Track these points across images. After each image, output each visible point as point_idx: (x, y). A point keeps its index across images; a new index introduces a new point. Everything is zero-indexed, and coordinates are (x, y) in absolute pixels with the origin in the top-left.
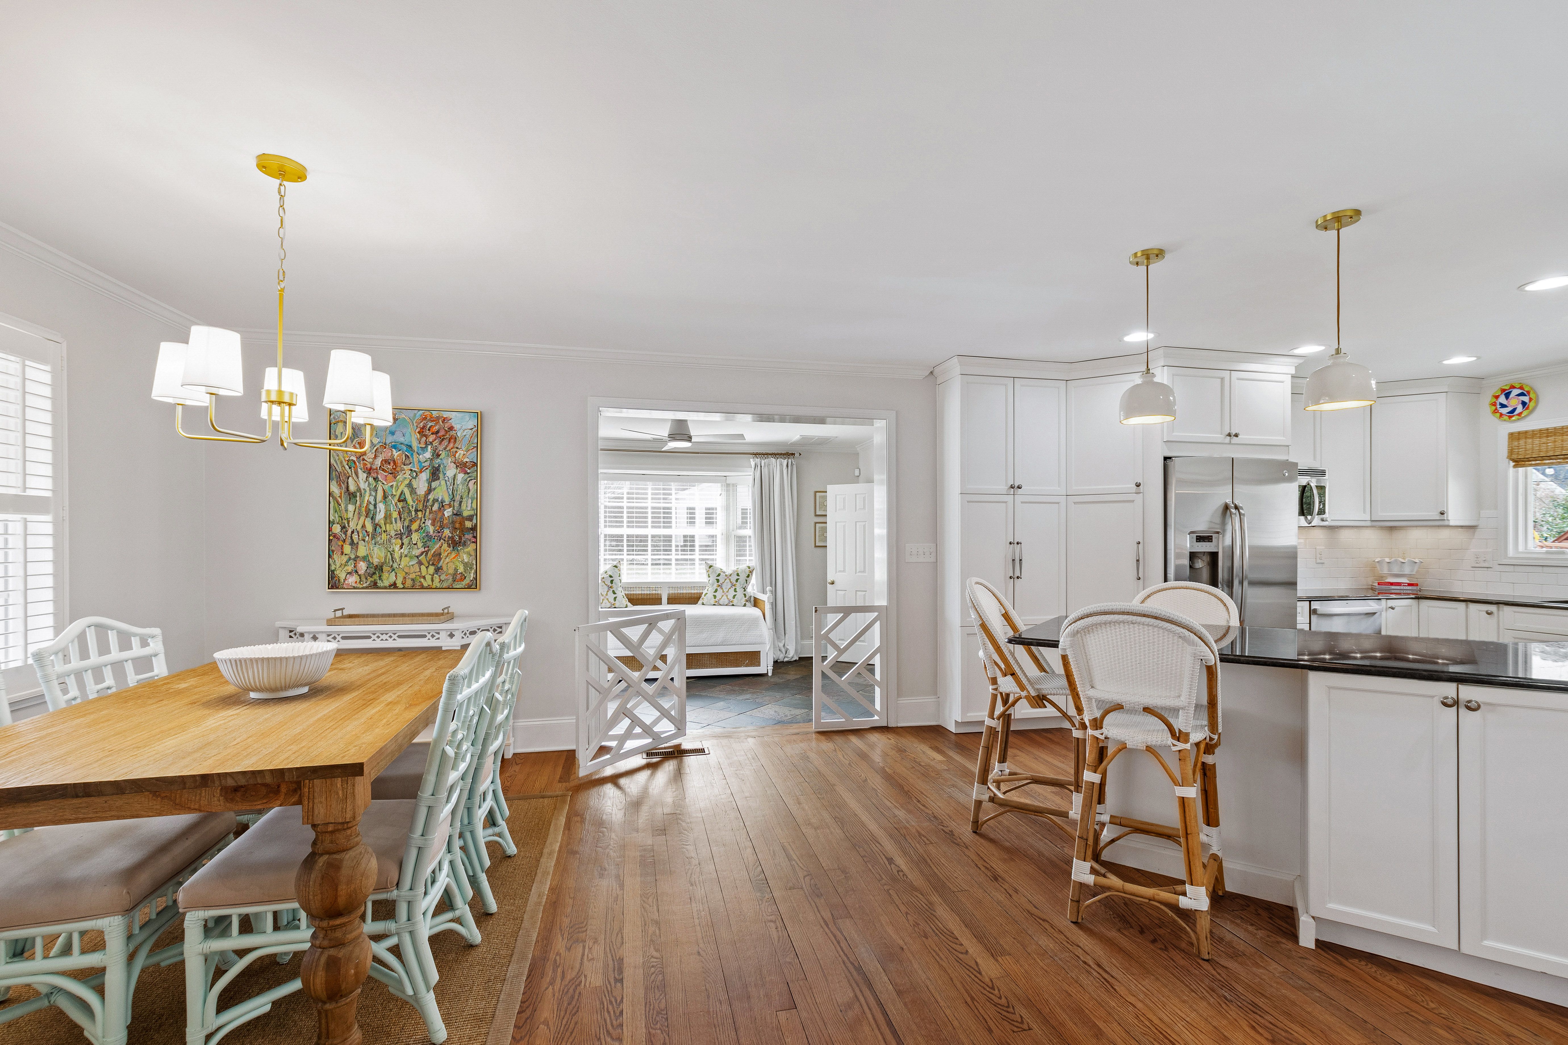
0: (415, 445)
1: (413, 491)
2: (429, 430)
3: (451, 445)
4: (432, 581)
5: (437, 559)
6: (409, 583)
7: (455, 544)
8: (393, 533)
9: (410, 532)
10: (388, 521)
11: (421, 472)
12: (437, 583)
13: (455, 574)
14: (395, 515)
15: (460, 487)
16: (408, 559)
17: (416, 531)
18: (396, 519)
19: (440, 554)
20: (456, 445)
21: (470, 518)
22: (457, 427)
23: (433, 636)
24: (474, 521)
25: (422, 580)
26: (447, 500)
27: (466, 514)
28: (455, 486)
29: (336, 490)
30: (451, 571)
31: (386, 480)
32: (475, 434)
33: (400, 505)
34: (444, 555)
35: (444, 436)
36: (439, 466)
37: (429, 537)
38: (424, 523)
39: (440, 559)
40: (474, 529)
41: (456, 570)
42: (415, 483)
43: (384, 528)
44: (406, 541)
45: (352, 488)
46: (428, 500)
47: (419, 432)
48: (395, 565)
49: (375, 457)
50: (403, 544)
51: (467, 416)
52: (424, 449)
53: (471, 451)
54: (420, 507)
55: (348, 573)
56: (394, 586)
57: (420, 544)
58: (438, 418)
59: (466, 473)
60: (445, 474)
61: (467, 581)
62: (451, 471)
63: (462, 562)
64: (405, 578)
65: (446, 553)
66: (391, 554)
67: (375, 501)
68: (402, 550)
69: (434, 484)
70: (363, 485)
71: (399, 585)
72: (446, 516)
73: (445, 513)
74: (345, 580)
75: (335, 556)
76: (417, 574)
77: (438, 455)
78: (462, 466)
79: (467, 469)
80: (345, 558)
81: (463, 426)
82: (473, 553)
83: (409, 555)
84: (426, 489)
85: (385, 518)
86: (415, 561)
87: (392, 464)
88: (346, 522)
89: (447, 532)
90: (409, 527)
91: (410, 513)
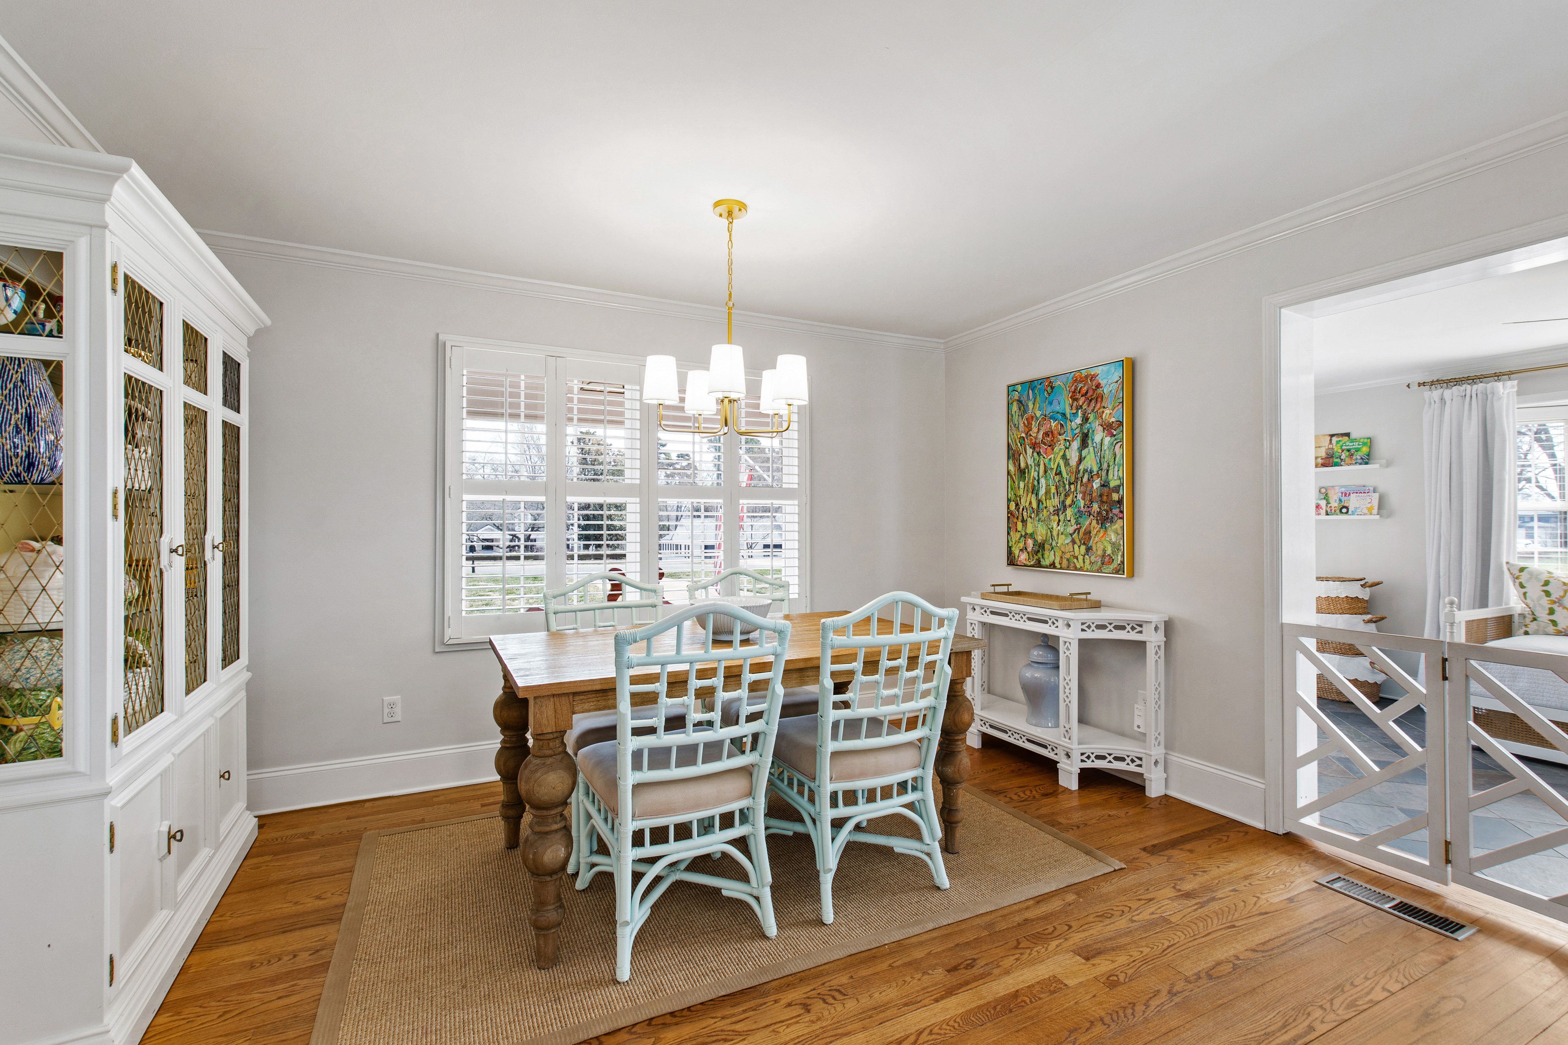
0: (1068, 412)
1: (1067, 463)
2: (1079, 392)
3: (1099, 405)
4: (1084, 562)
5: (1087, 536)
6: (1065, 563)
7: (1104, 520)
8: (1052, 510)
9: (1065, 507)
10: (1048, 497)
11: (1073, 441)
12: (1087, 565)
13: (1104, 556)
14: (1053, 490)
15: (1107, 452)
16: (1063, 536)
17: (1070, 506)
18: (1054, 494)
19: (1090, 532)
20: (1103, 404)
22: (1103, 383)
23: (1054, 623)
24: (1121, 492)
25: (1075, 560)
26: (1095, 469)
27: (1113, 484)
28: (1103, 452)
29: (1011, 468)
30: (1100, 553)
31: (1046, 454)
32: (1121, 387)
33: (1057, 478)
34: (1093, 533)
35: (1092, 396)
36: (1088, 431)
37: (1080, 513)
38: (1076, 497)
39: (1090, 538)
40: (1120, 502)
41: (1104, 551)
42: (1068, 454)
43: (1045, 505)
44: (1062, 517)
45: (1023, 465)
46: (1079, 471)
47: (1071, 397)
48: (1054, 544)
49: (1038, 432)
50: (1059, 520)
51: (1112, 367)
52: (1075, 415)
53: (1116, 409)
54: (1073, 480)
55: (1021, 550)
56: (1053, 565)
57: (1073, 521)
58: (1087, 377)
59: (1113, 435)
60: (1093, 440)
61: (1114, 565)
62: (1098, 435)
63: (1110, 542)
64: (1061, 557)
65: (1095, 531)
66: (1051, 531)
67: (1038, 476)
68: (1059, 528)
69: (1084, 453)
70: (1030, 462)
71: (1058, 565)
72: (1095, 488)
73: (1094, 484)
74: (1018, 556)
75: (1012, 533)
76: (1071, 554)
77: (1087, 420)
78: (1108, 428)
79: (1113, 431)
80: (1018, 535)
81: (1109, 380)
82: (1120, 532)
83: (1065, 533)
84: (1077, 459)
85: (1046, 493)
86: (1069, 540)
87: (1050, 436)
88: (1018, 499)
89: (1095, 507)
90: (1064, 502)
91: (1065, 487)
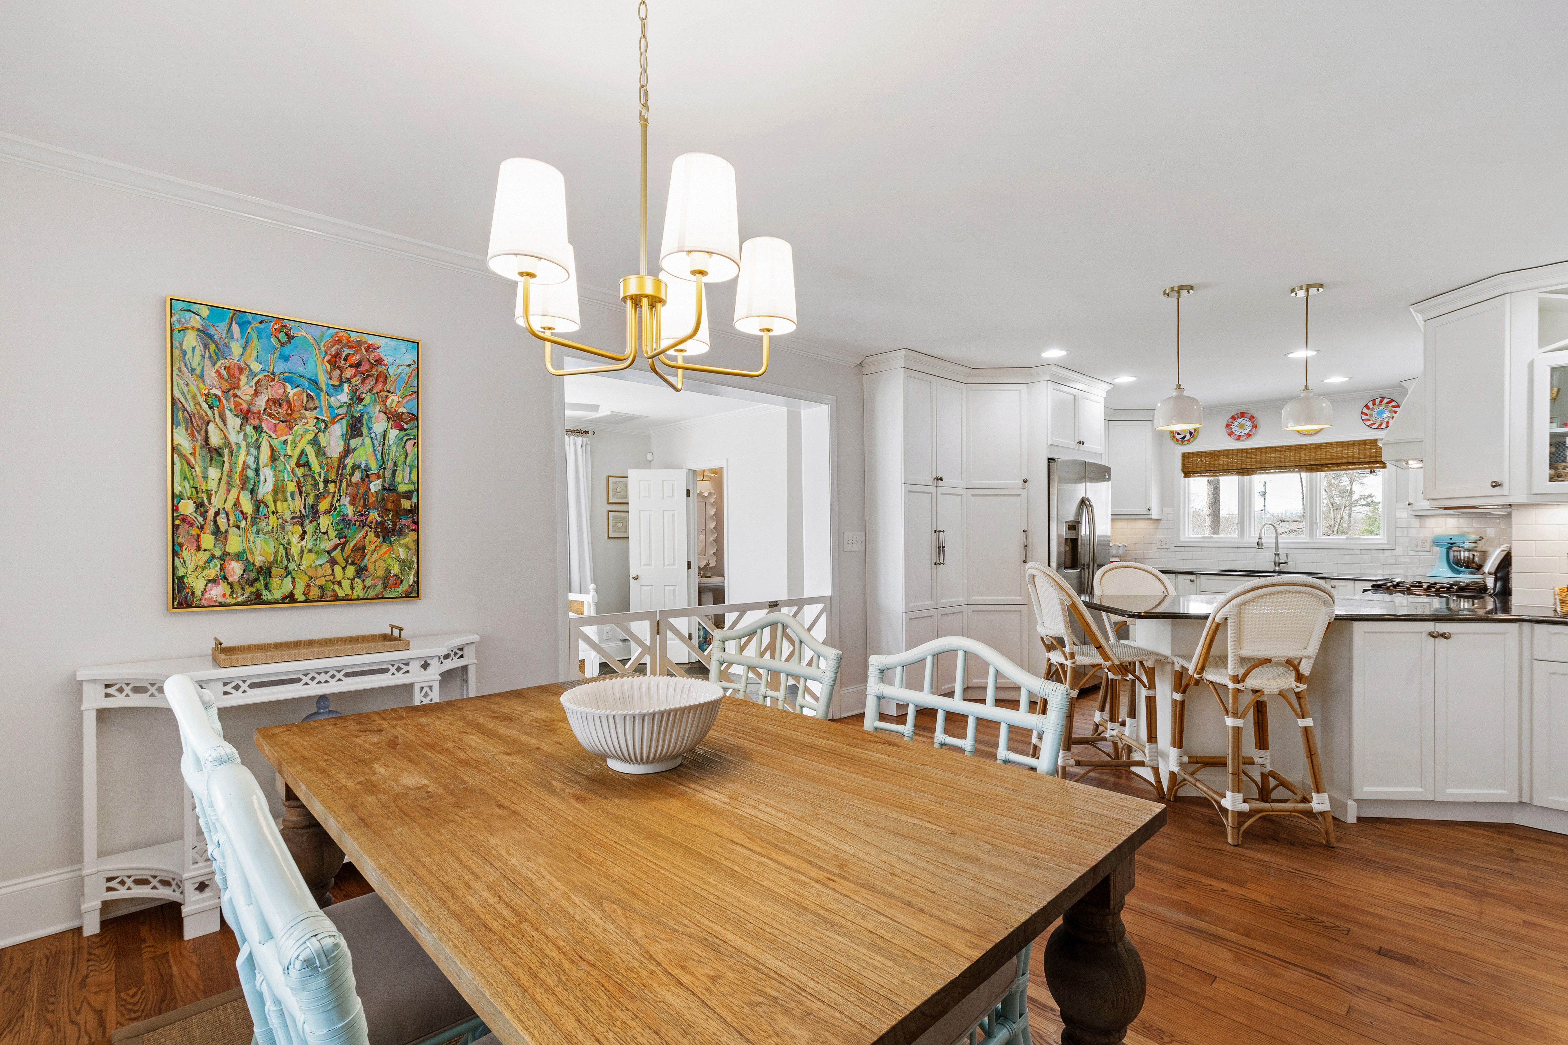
0: (322, 380)
1: (320, 451)
2: (345, 360)
3: (380, 386)
4: (352, 588)
5: (359, 554)
6: (315, 593)
7: (386, 533)
8: (288, 516)
9: (315, 514)
10: (280, 496)
11: (333, 423)
12: (359, 591)
13: (386, 577)
14: (291, 487)
15: (394, 448)
16: (313, 556)
17: (327, 512)
18: (292, 494)
19: (364, 548)
20: (387, 387)
21: (408, 495)
22: (387, 360)
23: (399, 669)
24: (414, 499)
25: (336, 587)
26: (374, 467)
27: (402, 488)
28: (386, 447)
29: (183, 440)
30: (381, 573)
31: (275, 431)
32: (415, 373)
33: (300, 472)
34: (369, 549)
35: (368, 371)
36: (362, 415)
37: (346, 522)
38: (338, 500)
39: (364, 555)
40: (414, 511)
41: (388, 570)
42: (323, 439)
43: (272, 508)
44: (310, 528)
45: (215, 440)
46: (345, 467)
47: (329, 362)
48: (292, 566)
49: (256, 393)
50: (304, 533)
51: (403, 346)
52: (338, 388)
53: (408, 398)
54: (332, 476)
55: (210, 581)
56: (290, 598)
57: (332, 533)
58: (359, 344)
59: (402, 429)
60: (370, 429)
61: (404, 587)
62: (380, 425)
63: (397, 559)
64: (308, 585)
65: (373, 547)
66: (286, 549)
67: (258, 464)
68: (304, 543)
69: (353, 443)
70: (233, 438)
71: (299, 596)
72: (373, 490)
73: (371, 486)
74: (204, 592)
75: (185, 554)
76: (327, 578)
77: (360, 400)
78: (396, 419)
79: (403, 424)
80: (203, 557)
81: (395, 358)
82: (413, 546)
83: (315, 550)
84: (341, 449)
85: (275, 491)
86: (324, 559)
87: (285, 407)
88: (205, 496)
89: (374, 515)
90: (314, 507)
91: (315, 485)
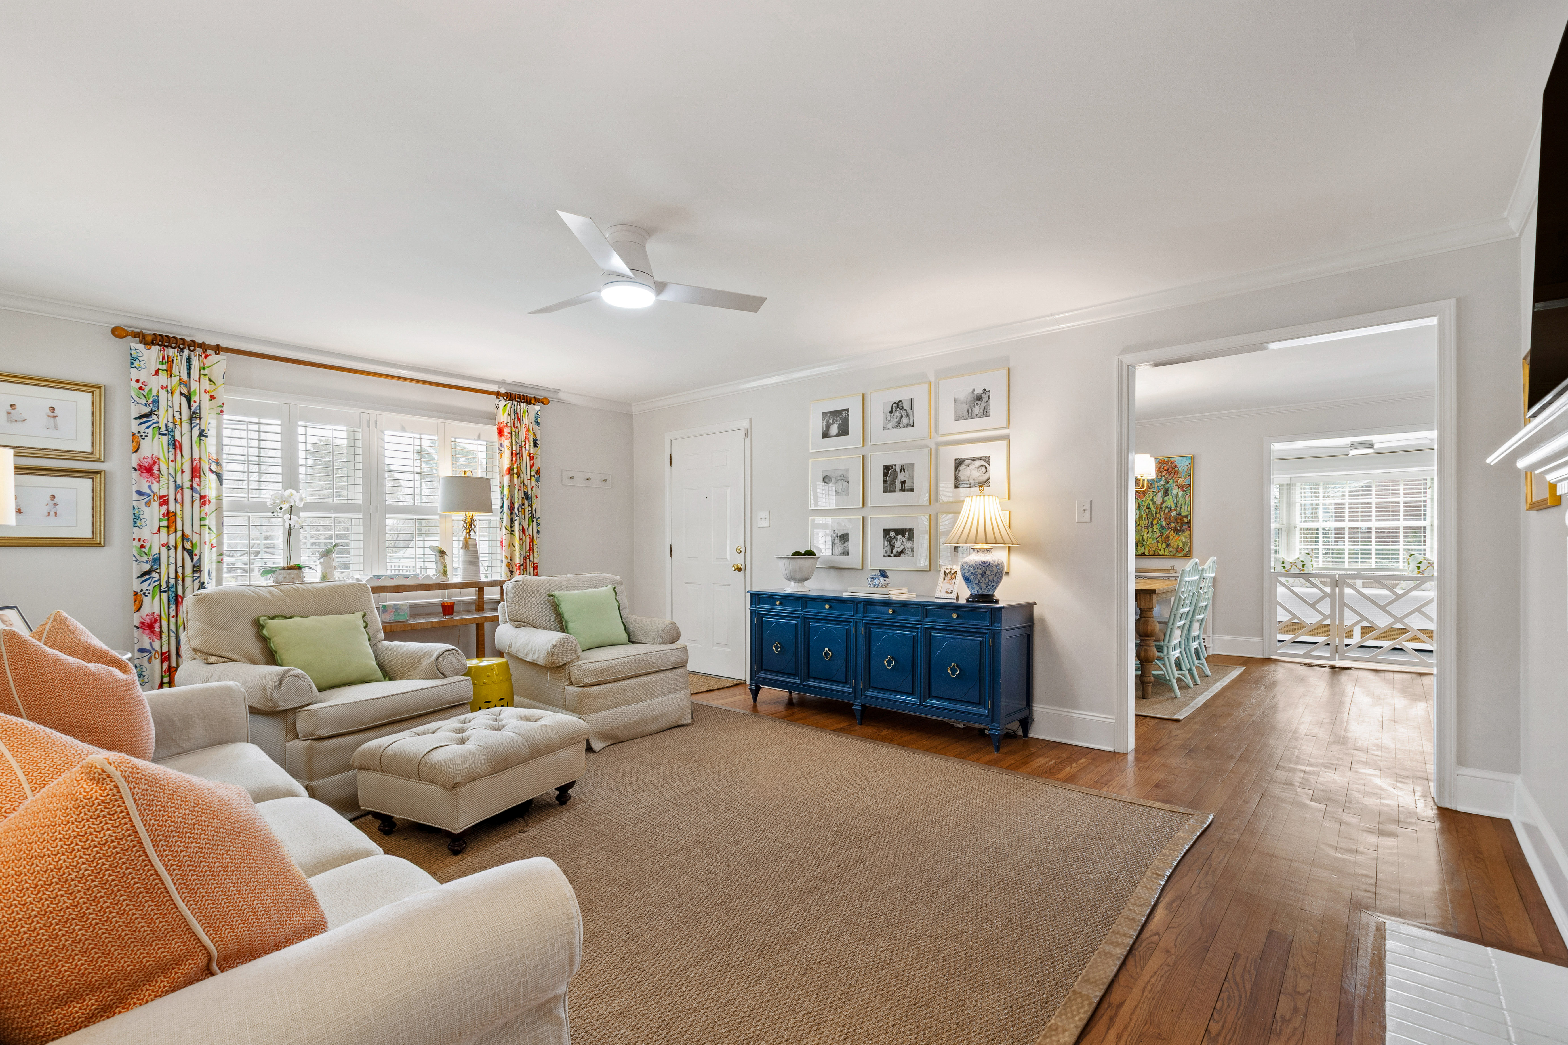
0: (1155, 478)
1: (1154, 503)
2: (1163, 469)
3: (1176, 476)
4: (1165, 552)
5: (1167, 540)
6: (1152, 553)
7: (1177, 531)
8: (1143, 526)
9: (1152, 525)
10: (1141, 519)
11: (1158, 492)
12: (1167, 553)
13: (1177, 548)
14: (1144, 516)
15: (1181, 499)
17: (1156, 525)
18: (1145, 518)
19: (1169, 537)
20: (1178, 476)
21: (1186, 516)
22: (1179, 465)
24: (1189, 518)
25: (1159, 551)
26: (1173, 507)
27: (1184, 514)
28: (1178, 499)
31: (1140, 498)
32: (1189, 468)
33: (1147, 511)
34: (1171, 538)
35: (1172, 471)
36: (1169, 488)
37: (1162, 527)
38: (1160, 520)
39: (1169, 540)
40: (1189, 522)
41: (1178, 546)
42: (1155, 499)
43: (1138, 523)
44: (1150, 530)
46: (1162, 507)
47: (1157, 471)
48: (1144, 543)
50: (1148, 532)
51: (1185, 459)
52: (1160, 479)
53: (1187, 479)
54: (1158, 511)
56: (1144, 554)
57: (1158, 532)
58: (1168, 461)
59: (1184, 491)
60: (1172, 493)
61: (1184, 553)
62: (1176, 491)
63: (1182, 541)
64: (1150, 550)
65: (1173, 537)
66: (1142, 537)
68: (1148, 535)
69: (1166, 498)
71: (1147, 554)
72: (1173, 515)
76: (1156, 548)
77: (1168, 482)
78: (1181, 487)
79: (1184, 489)
81: (1182, 465)
82: (1188, 536)
83: (1152, 537)
84: (1161, 501)
85: (1139, 517)
86: (1155, 541)
89: (1173, 525)
90: (1152, 522)
91: (1152, 515)
